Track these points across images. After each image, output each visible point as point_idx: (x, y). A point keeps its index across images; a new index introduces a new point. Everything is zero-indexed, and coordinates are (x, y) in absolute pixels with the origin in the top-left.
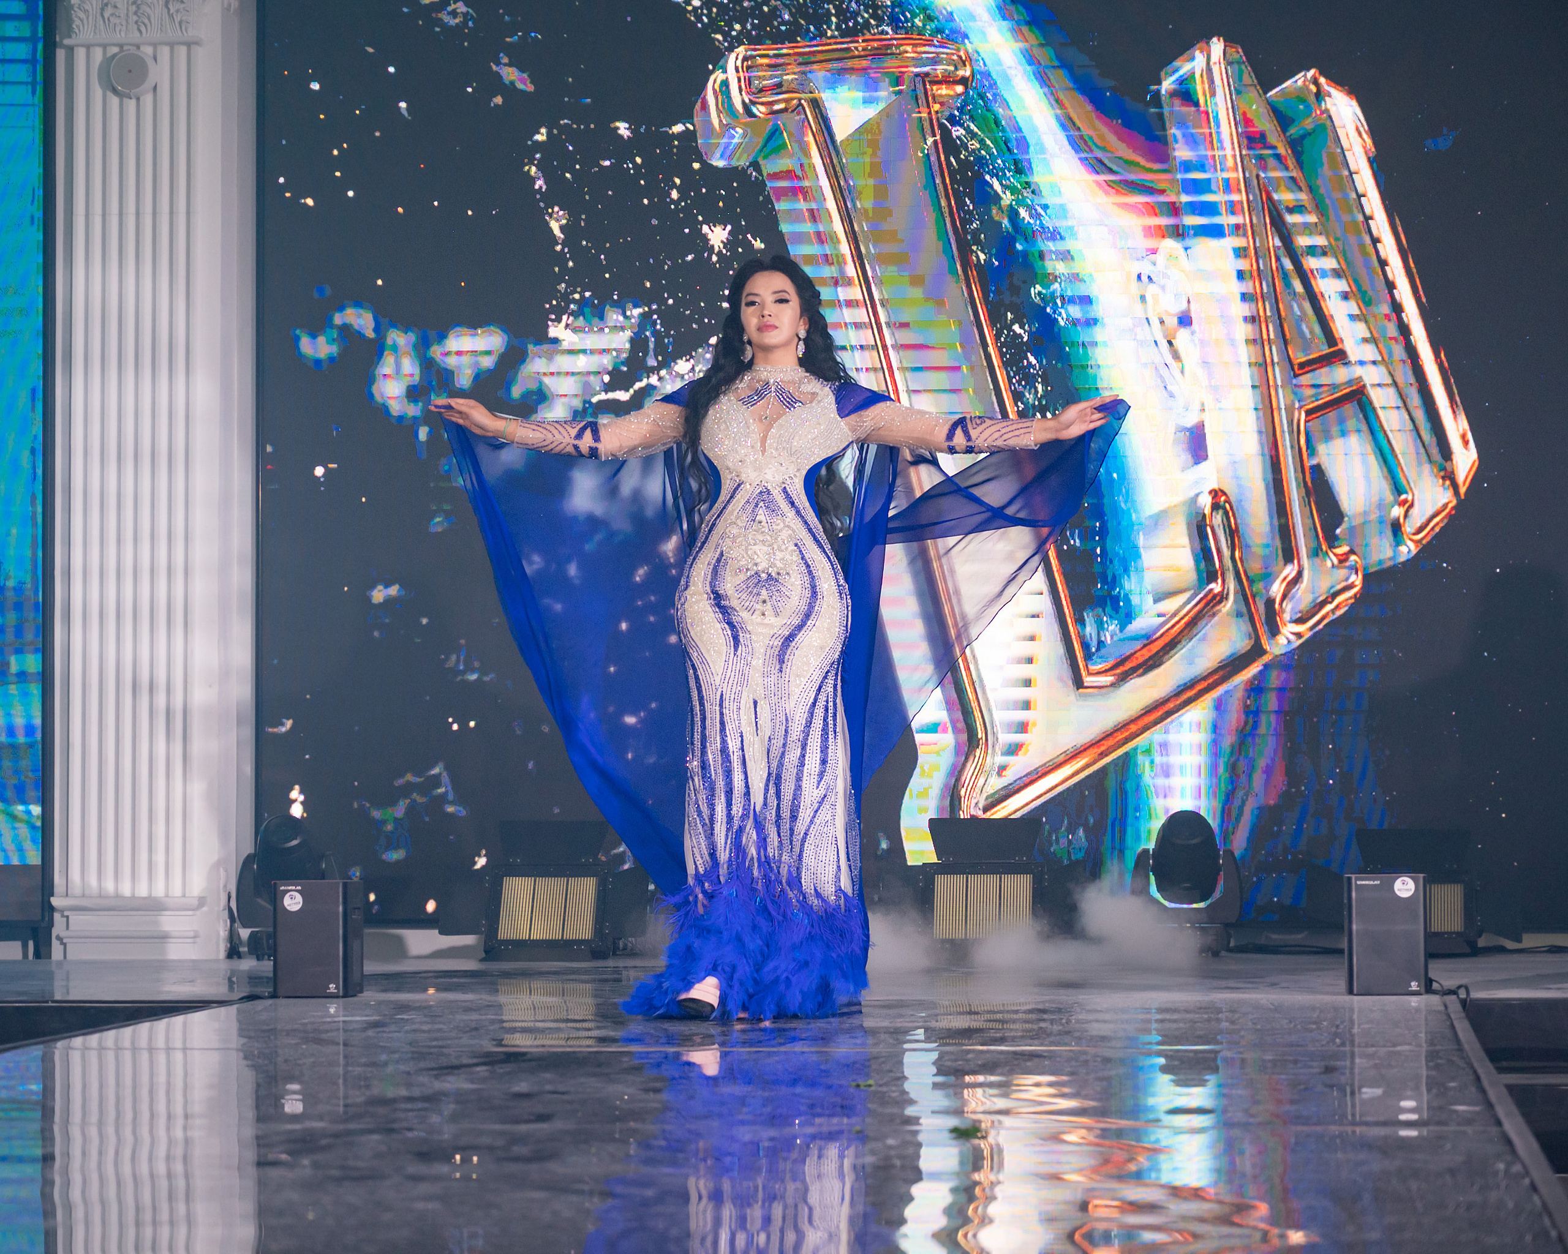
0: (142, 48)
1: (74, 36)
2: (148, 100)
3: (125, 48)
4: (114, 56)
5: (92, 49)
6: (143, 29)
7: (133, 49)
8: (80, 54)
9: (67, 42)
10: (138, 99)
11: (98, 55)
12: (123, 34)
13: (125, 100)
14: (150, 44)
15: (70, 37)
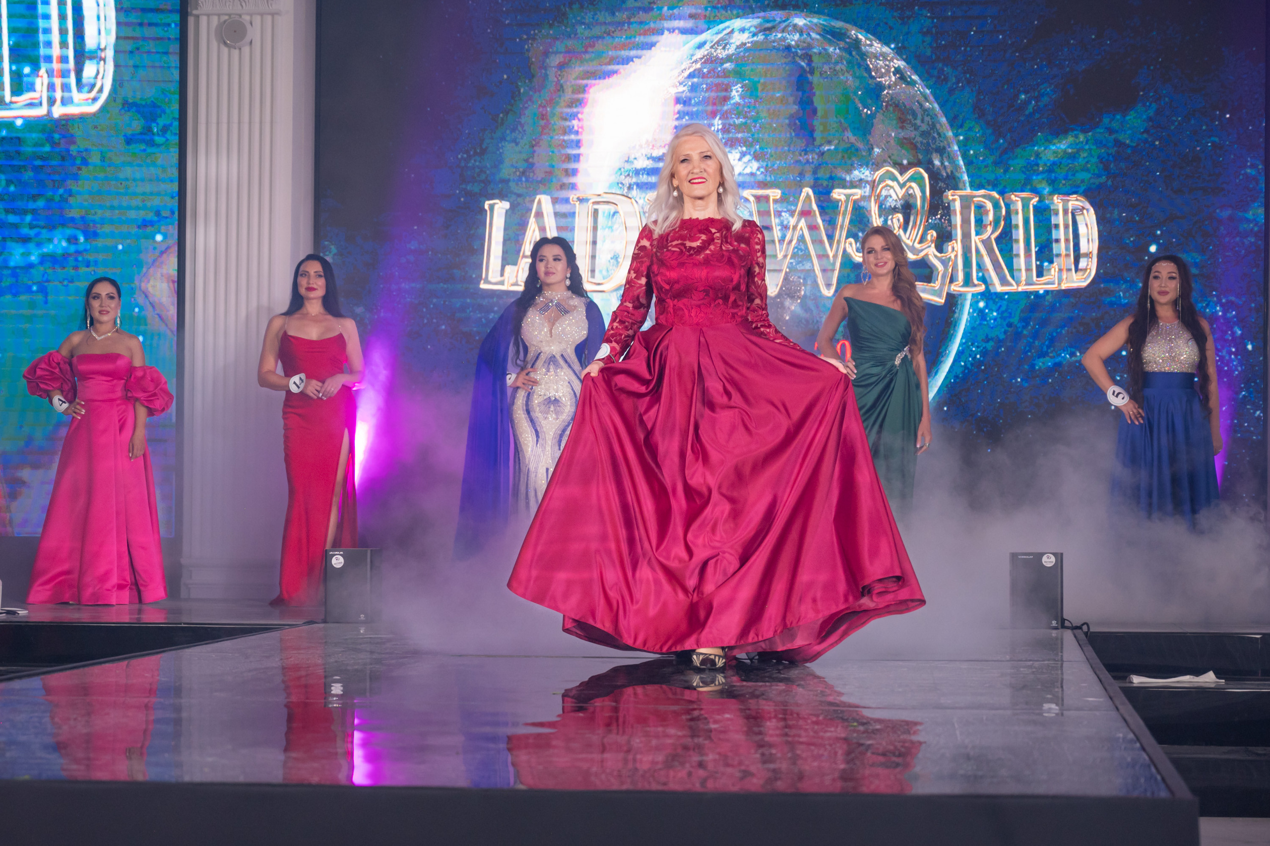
0: (243, 17)
1: (199, 8)
2: (246, 50)
3: (232, 16)
4: (225, 21)
5: (211, 17)
6: (244, 4)
7: (237, 18)
8: (203, 20)
9: (195, 12)
10: (240, 49)
11: (215, 21)
12: (231, 7)
13: (232, 50)
14: (248, 14)
15: (197, 9)
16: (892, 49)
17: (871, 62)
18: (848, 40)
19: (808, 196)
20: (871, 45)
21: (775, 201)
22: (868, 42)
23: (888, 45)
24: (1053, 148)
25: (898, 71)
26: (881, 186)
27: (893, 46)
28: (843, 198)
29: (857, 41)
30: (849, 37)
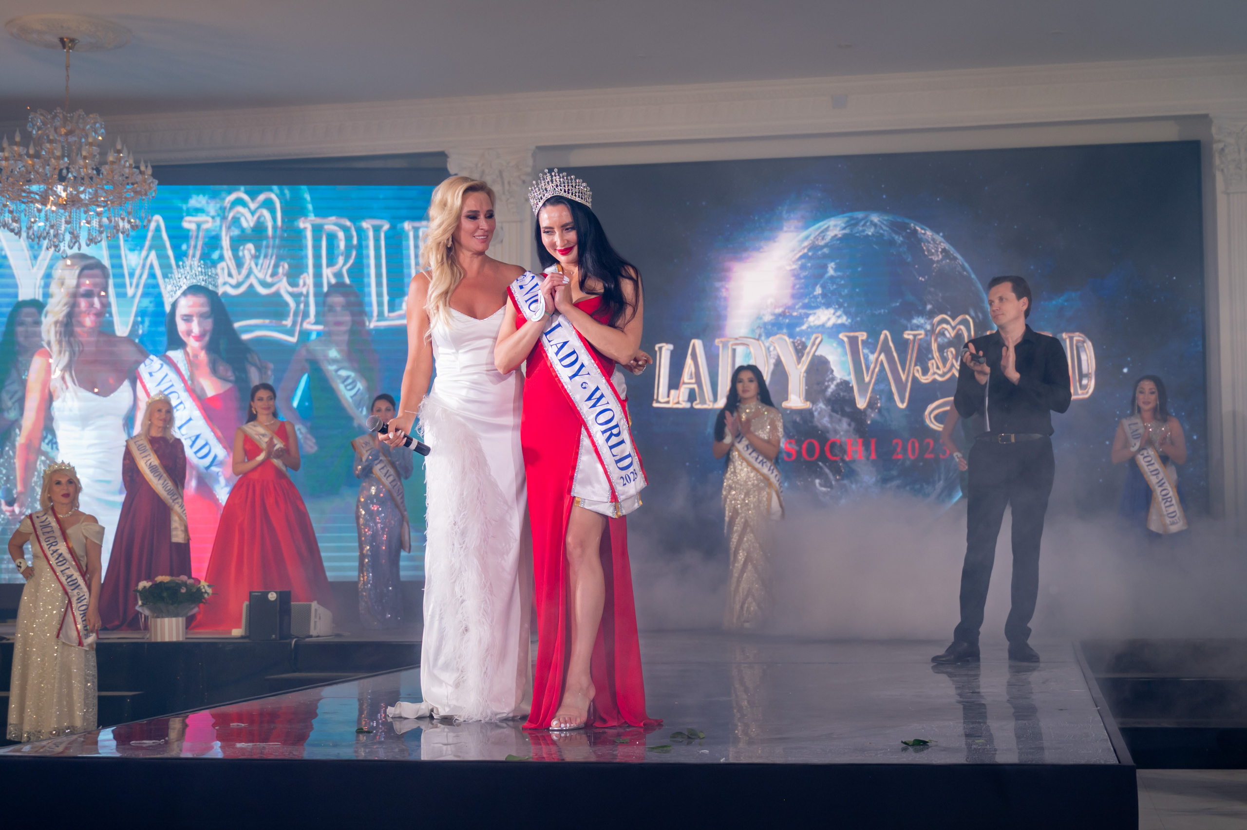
16: (942, 237)
17: (925, 244)
18: (908, 231)
19: (886, 336)
20: (925, 234)
21: (862, 341)
22: (923, 232)
23: (938, 233)
24: (1054, 302)
25: (944, 250)
26: (938, 329)
27: (941, 234)
28: (911, 337)
29: (915, 231)
30: (910, 228)
